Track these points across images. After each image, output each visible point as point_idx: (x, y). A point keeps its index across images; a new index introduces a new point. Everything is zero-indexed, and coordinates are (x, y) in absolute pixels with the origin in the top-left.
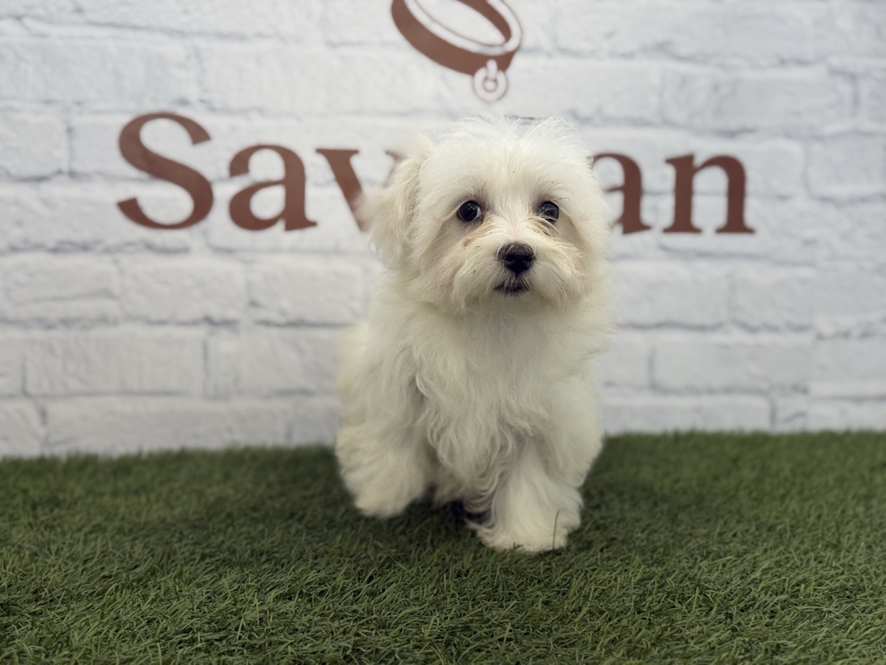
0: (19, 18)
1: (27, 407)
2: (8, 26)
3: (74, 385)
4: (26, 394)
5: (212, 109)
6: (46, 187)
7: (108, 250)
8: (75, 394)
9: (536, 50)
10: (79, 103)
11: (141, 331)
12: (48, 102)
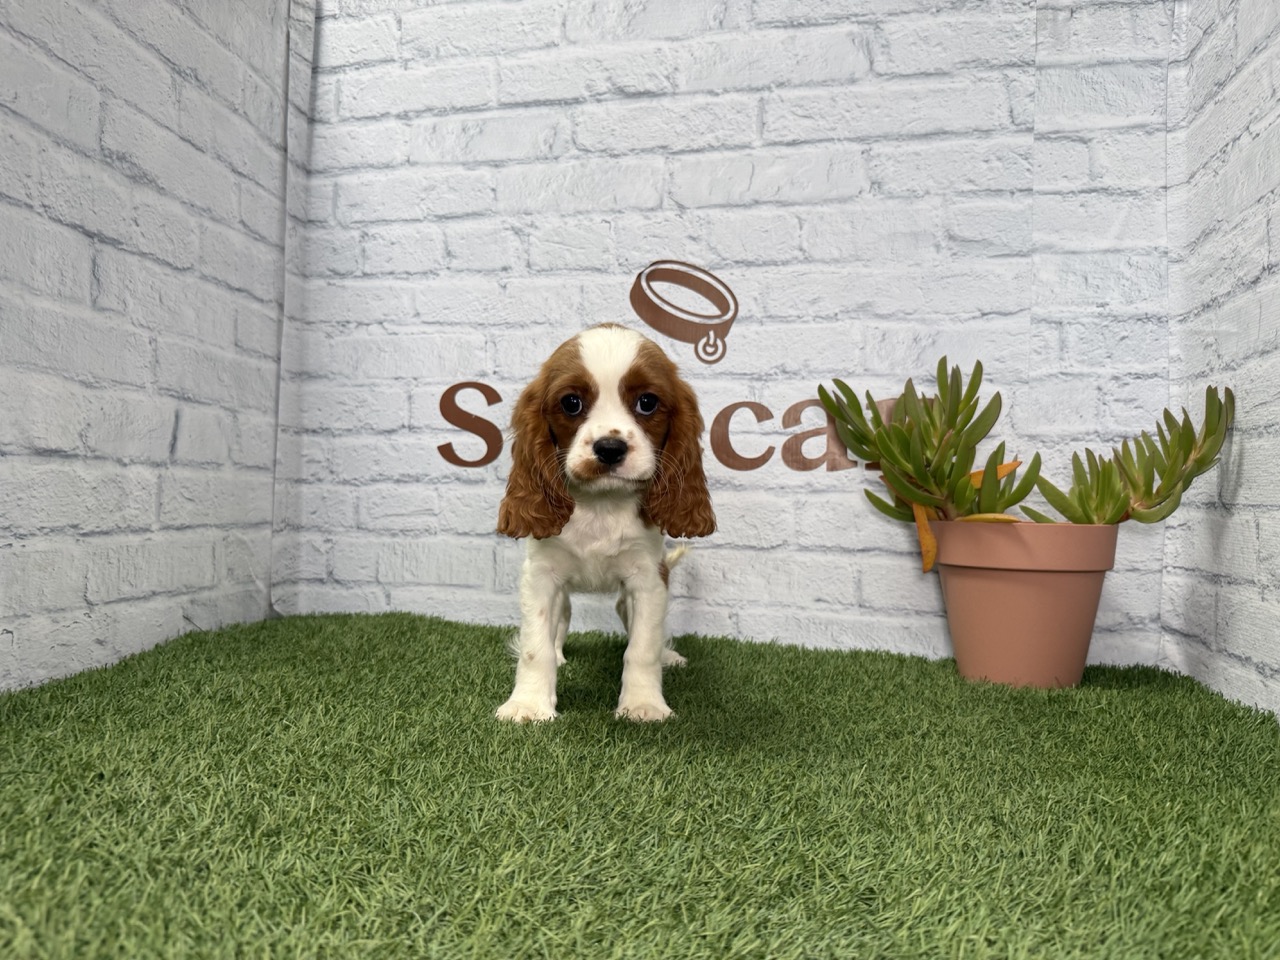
0: (381, 323)
1: (377, 590)
2: (374, 328)
3: (408, 577)
4: (379, 582)
5: (503, 379)
6: (394, 437)
7: (432, 481)
8: (408, 583)
9: (749, 318)
10: (415, 379)
11: (452, 540)
12: (396, 379)
